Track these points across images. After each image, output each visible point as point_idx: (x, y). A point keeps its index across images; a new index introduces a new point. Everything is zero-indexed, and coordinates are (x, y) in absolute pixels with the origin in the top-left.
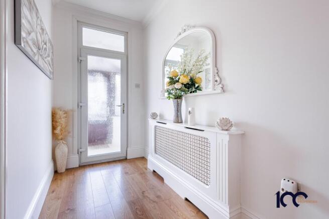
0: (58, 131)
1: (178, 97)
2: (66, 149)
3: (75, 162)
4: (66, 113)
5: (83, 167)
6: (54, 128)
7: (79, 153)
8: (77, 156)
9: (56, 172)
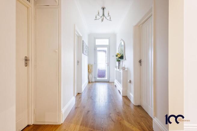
0: (89, 70)
1: (119, 61)
2: (91, 76)
3: (93, 80)
4: (91, 65)
5: (96, 82)
6: (88, 70)
7: (95, 78)
8: (94, 79)
9: (89, 82)
